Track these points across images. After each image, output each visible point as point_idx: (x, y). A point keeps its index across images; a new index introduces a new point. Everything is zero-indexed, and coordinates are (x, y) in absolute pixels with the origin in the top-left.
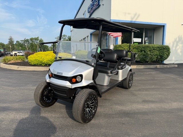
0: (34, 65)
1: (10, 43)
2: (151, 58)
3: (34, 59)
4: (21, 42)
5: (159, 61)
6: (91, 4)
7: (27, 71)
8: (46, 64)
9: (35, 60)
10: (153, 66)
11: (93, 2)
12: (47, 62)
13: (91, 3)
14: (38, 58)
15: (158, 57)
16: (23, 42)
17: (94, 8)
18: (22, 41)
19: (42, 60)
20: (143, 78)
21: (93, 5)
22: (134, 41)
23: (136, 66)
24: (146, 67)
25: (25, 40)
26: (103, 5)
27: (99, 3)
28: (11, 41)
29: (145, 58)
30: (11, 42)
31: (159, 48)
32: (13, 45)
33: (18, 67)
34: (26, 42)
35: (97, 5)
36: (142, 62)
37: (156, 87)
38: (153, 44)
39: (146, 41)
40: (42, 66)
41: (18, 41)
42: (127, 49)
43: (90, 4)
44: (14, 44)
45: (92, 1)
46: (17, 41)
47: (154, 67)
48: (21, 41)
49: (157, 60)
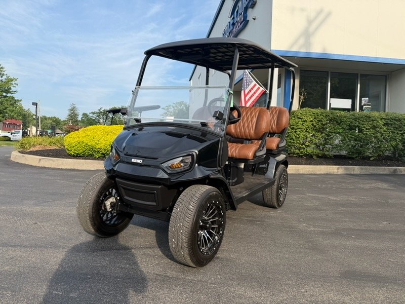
0: (77, 156)
1: (71, 117)
2: (379, 147)
3: (76, 140)
4: (91, 115)
5: (400, 155)
6: (229, 22)
7: (59, 169)
8: (103, 154)
9: (79, 143)
10: (384, 169)
11: (234, 18)
12: (105, 150)
13: (230, 20)
14: (86, 140)
15: (397, 145)
16: (95, 116)
17: (234, 29)
18: (94, 113)
19: (93, 143)
20: (353, 199)
21: (233, 24)
22: (332, 107)
23: (337, 166)
24: (363, 172)
25: (101, 112)
26: (254, 19)
27: (245, 17)
28: (72, 113)
29: (361, 147)
30: (73, 115)
31: (400, 120)
32: (77, 121)
33: (40, 159)
34: (103, 115)
35: (242, 22)
36: (353, 158)
37: (391, 224)
38: (385, 111)
39: (364, 105)
40: (95, 159)
41: (86, 114)
42: (312, 121)
43: (227, 23)
44: (79, 119)
45: (231, 16)
46: (84, 114)
47: (386, 172)
48: (92, 113)
49: (394, 153)
